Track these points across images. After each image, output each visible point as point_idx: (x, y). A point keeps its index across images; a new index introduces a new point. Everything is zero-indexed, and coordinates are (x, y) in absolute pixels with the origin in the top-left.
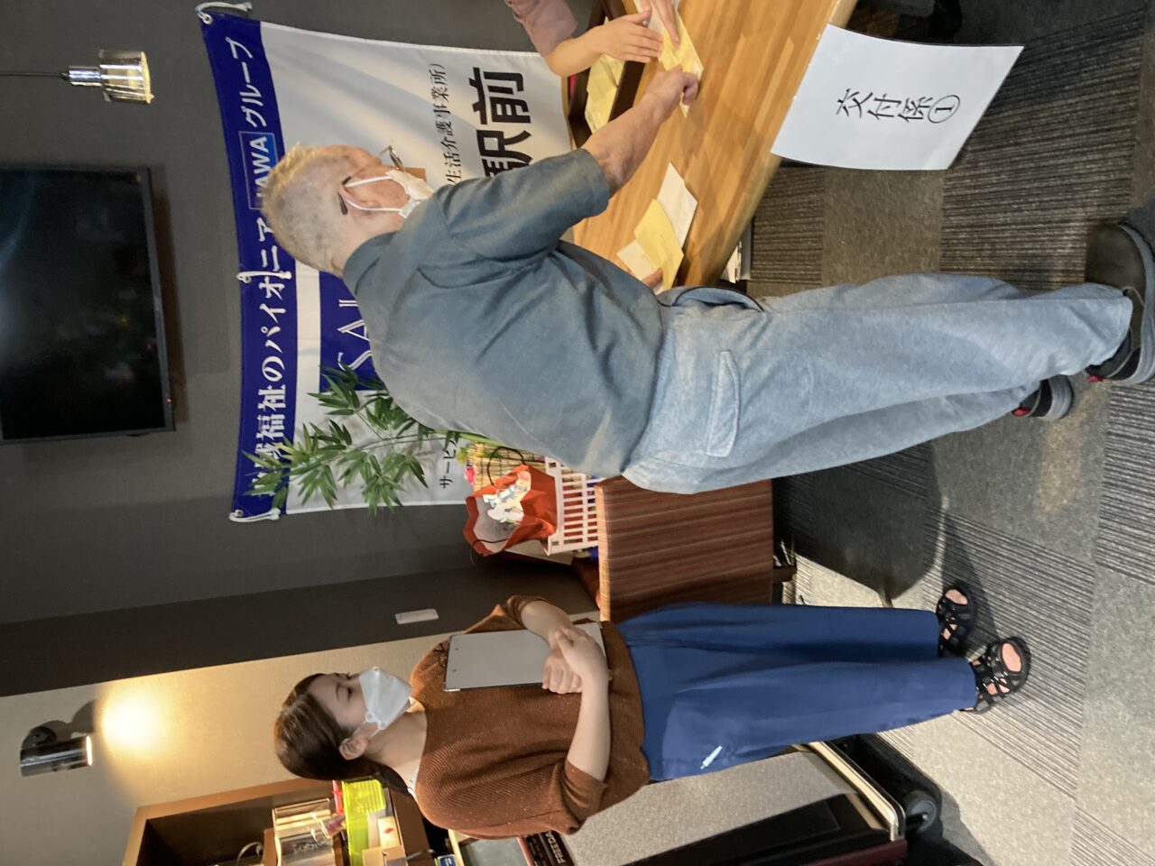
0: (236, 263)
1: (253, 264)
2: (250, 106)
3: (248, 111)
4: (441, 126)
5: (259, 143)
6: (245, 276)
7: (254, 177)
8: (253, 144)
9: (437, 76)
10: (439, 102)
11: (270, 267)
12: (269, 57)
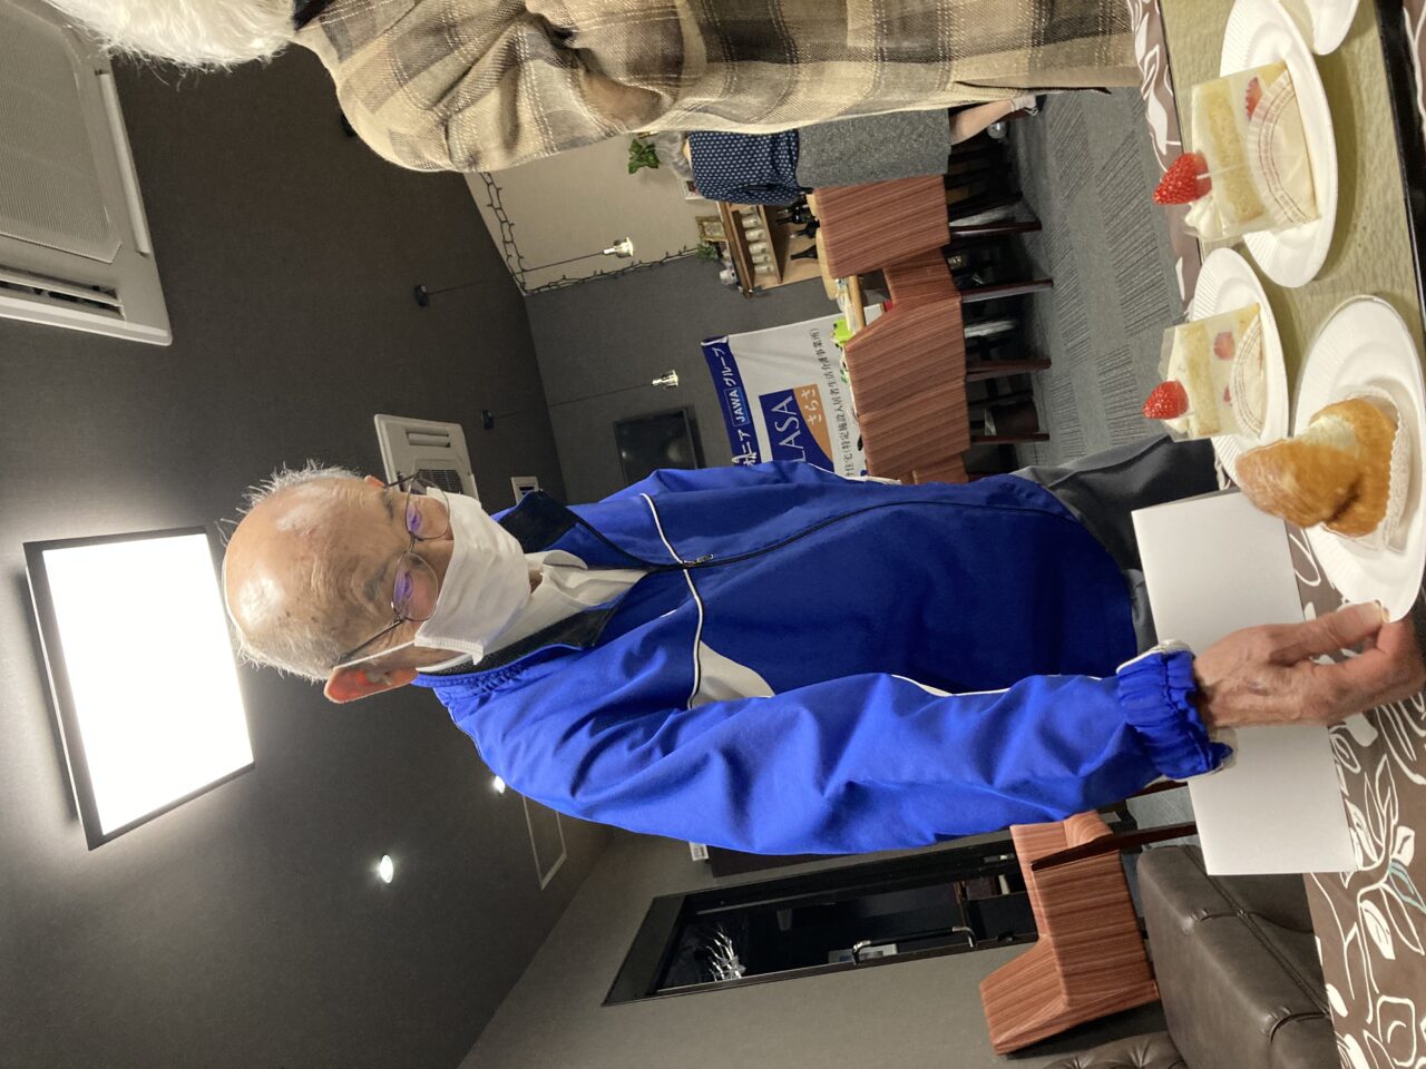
0: (730, 451)
1: (737, 451)
2: (727, 377)
3: (727, 380)
4: (821, 360)
5: (733, 394)
6: (735, 460)
7: (733, 410)
8: (731, 394)
9: (814, 336)
10: (818, 348)
11: (748, 452)
12: (732, 351)
